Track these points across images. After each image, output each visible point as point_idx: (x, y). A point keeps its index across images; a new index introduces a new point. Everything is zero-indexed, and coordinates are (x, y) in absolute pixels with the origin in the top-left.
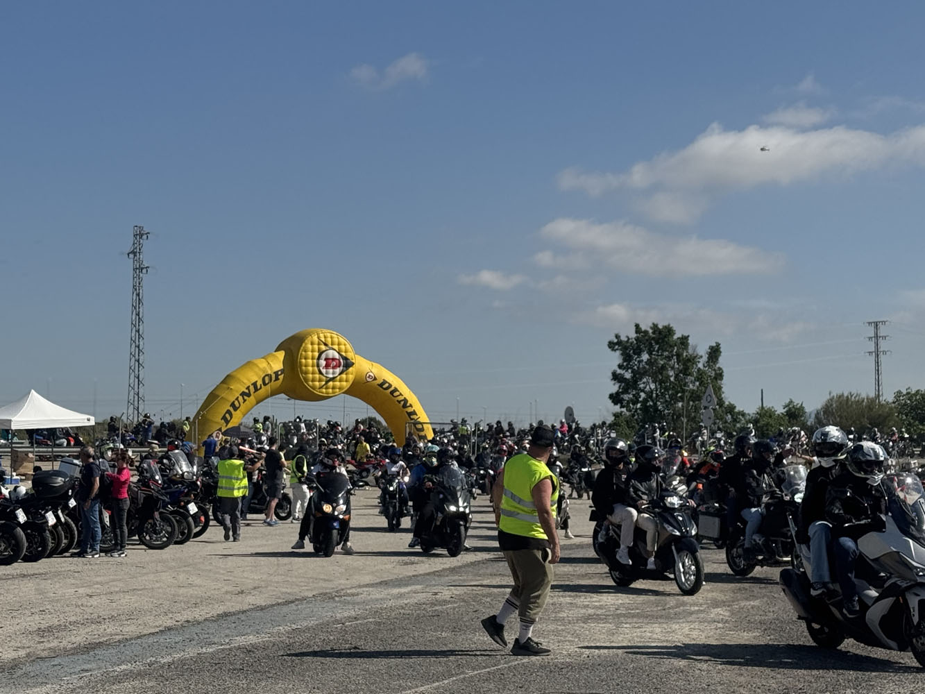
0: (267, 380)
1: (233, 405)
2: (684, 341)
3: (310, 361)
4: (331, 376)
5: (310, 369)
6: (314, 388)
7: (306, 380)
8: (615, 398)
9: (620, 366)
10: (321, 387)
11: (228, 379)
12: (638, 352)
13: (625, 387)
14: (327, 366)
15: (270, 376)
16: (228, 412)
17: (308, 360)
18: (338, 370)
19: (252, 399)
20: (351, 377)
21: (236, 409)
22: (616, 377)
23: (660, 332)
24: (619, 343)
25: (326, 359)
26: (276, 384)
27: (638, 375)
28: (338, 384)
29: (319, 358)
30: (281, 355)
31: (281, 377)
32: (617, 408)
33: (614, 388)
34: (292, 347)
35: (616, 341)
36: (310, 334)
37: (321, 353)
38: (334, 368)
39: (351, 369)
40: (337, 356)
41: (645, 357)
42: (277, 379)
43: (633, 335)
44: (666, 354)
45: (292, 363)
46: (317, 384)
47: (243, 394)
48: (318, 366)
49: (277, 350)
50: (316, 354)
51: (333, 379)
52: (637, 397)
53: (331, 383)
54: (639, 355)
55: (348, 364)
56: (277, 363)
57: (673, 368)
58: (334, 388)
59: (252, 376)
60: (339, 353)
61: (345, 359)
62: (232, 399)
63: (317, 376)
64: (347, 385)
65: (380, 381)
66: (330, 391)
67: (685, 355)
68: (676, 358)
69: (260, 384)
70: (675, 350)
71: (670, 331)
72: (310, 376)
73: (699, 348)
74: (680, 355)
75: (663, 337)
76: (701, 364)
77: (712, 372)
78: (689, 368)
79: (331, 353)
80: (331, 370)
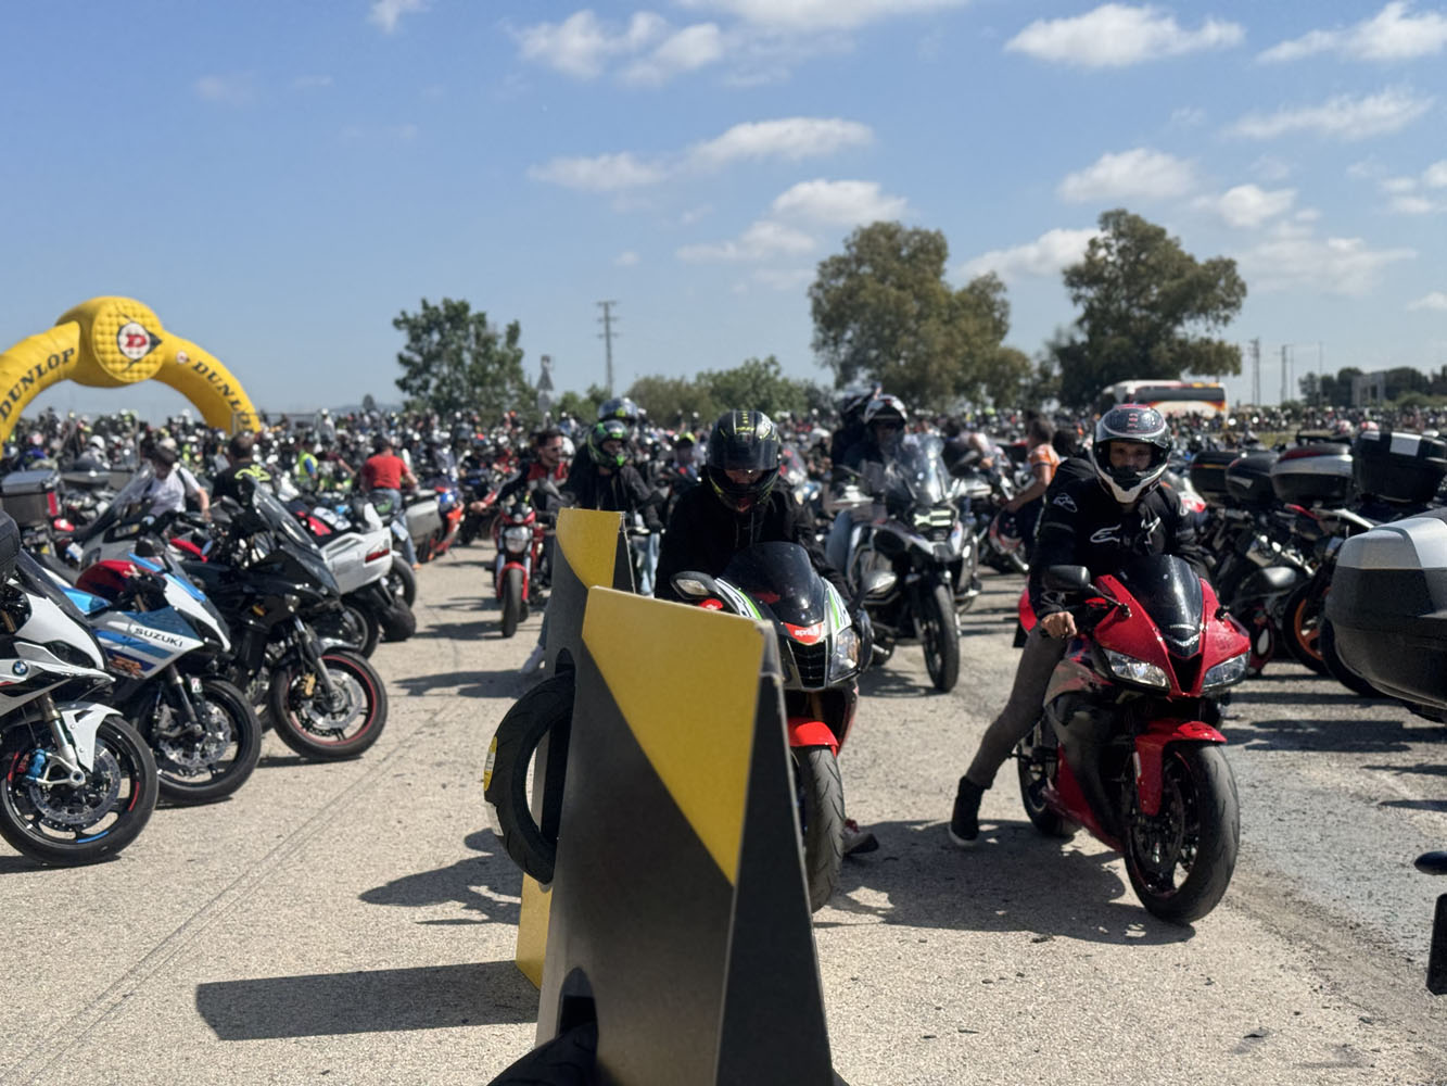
0: (53, 362)
1: (12, 394)
3: (108, 338)
4: (135, 357)
5: (109, 347)
6: (114, 371)
7: (104, 361)
8: (403, 385)
9: (408, 348)
10: (124, 371)
12: (428, 330)
13: (415, 372)
14: (130, 344)
15: (57, 357)
16: (7, 403)
17: (105, 336)
18: (146, 348)
19: (35, 386)
20: (160, 358)
21: (16, 398)
22: (402, 360)
23: (455, 308)
24: (406, 321)
25: (129, 335)
26: (65, 368)
27: (431, 358)
28: (143, 366)
29: (119, 333)
31: (72, 358)
32: (407, 396)
33: (402, 372)
34: (84, 318)
35: (401, 318)
36: (104, 303)
37: (121, 327)
38: (139, 346)
39: (159, 348)
40: (141, 332)
41: (436, 337)
42: (66, 360)
43: (420, 311)
44: (460, 333)
45: (86, 341)
46: (119, 367)
47: (24, 380)
48: (118, 343)
49: (63, 321)
50: (116, 329)
51: (138, 361)
52: (426, 383)
53: (136, 366)
54: (429, 335)
55: (155, 342)
56: (65, 339)
57: (469, 349)
58: (139, 371)
59: (34, 358)
60: (144, 327)
61: (151, 335)
62: (10, 385)
63: (118, 356)
64: (155, 368)
65: (195, 363)
66: (135, 375)
67: (484, 335)
68: (473, 338)
69: (44, 366)
70: (472, 328)
71: (465, 307)
72: (109, 357)
73: (498, 324)
74: (478, 336)
75: (456, 315)
76: (500, 346)
77: (512, 355)
78: (488, 349)
79: (136, 328)
80: (135, 350)
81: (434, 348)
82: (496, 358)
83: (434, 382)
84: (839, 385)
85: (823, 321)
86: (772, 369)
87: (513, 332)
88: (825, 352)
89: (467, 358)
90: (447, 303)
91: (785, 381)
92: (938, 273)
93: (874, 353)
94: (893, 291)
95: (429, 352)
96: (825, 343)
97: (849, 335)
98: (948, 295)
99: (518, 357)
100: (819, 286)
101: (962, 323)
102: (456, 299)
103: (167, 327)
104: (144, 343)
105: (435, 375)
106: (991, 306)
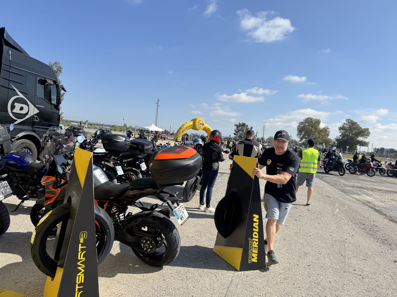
4: (200, 126)
8: (235, 134)
11: (183, 125)
12: (239, 127)
13: (236, 132)
15: (190, 125)
17: (197, 123)
19: (187, 129)
21: (184, 130)
22: (235, 130)
26: (191, 127)
27: (239, 131)
30: (192, 122)
33: (235, 132)
34: (194, 120)
35: (236, 124)
36: (197, 119)
39: (204, 125)
43: (239, 124)
44: (244, 127)
45: (194, 124)
46: (198, 127)
47: (186, 128)
48: (199, 124)
49: (191, 121)
52: (238, 134)
53: (200, 128)
56: (192, 123)
59: (187, 125)
61: (203, 123)
62: (184, 128)
63: (198, 126)
64: (203, 128)
65: (208, 128)
69: (189, 127)
72: (197, 126)
73: (249, 127)
74: (246, 128)
75: (244, 125)
79: (201, 122)
84: (300, 141)
85: (299, 131)
86: (290, 137)
87: (252, 128)
88: (299, 136)
89: (244, 131)
90: (242, 123)
91: (292, 139)
92: (319, 125)
93: (306, 137)
94: (311, 127)
96: (299, 134)
97: (303, 134)
98: (320, 129)
100: (299, 126)
101: (322, 134)
102: (244, 123)
103: (205, 123)
104: (202, 125)
105: (240, 133)
106: (327, 131)
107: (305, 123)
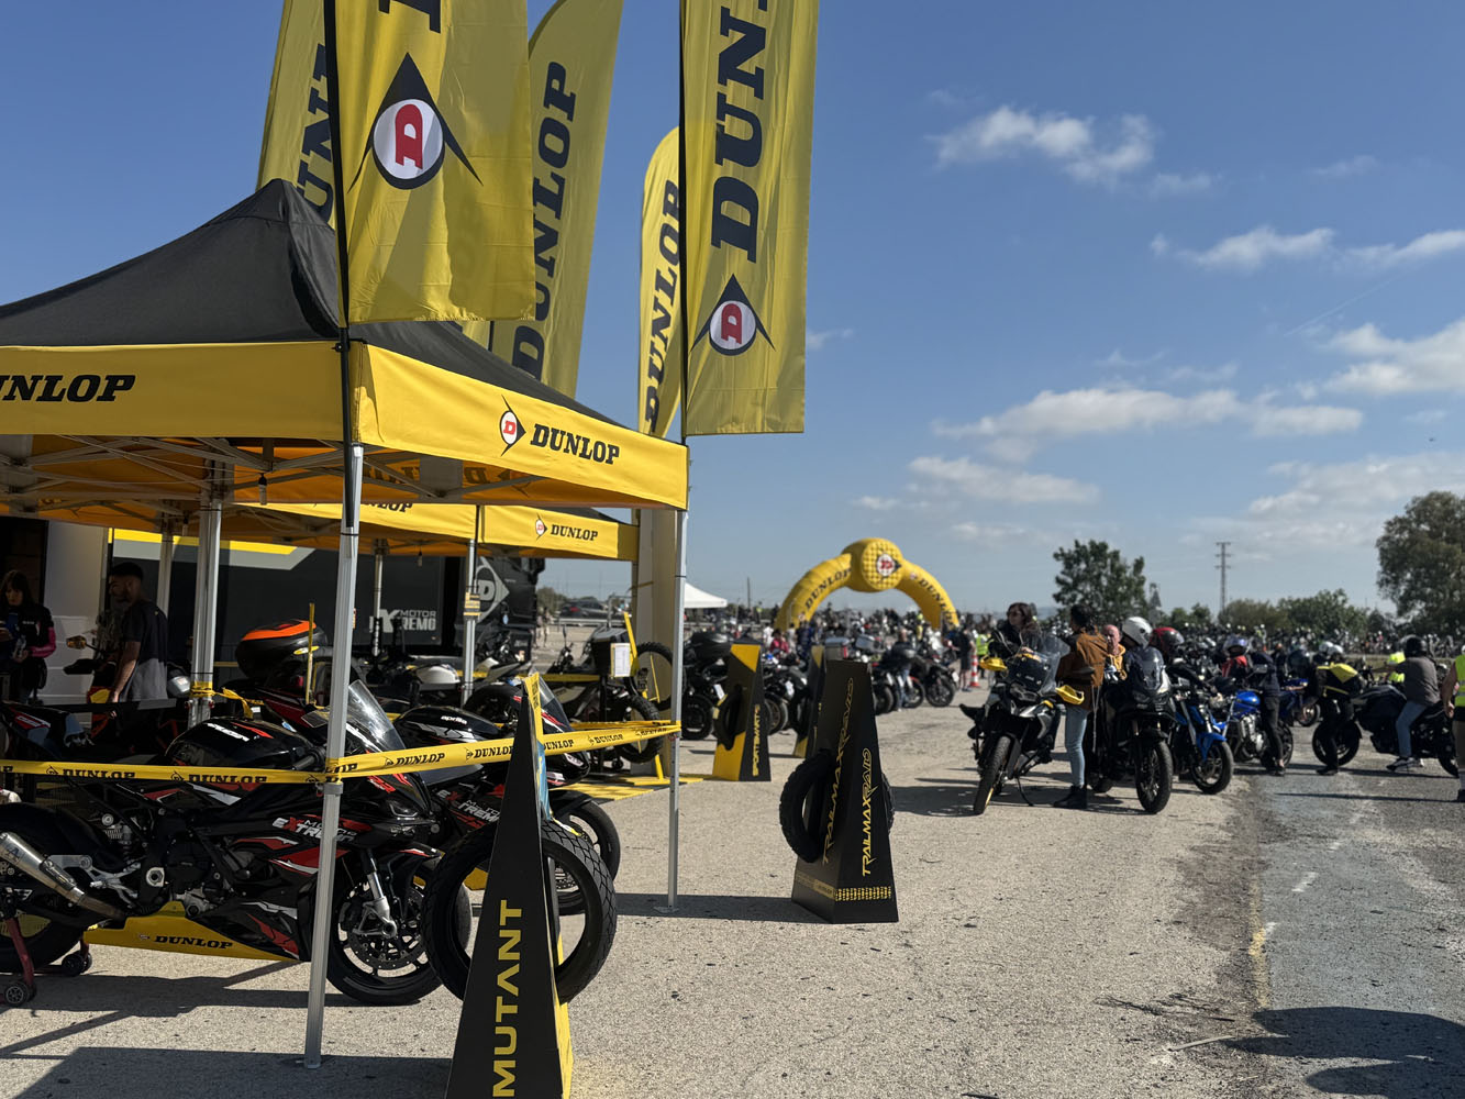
0: (837, 576)
1: (813, 594)
2: (1116, 555)
3: (870, 563)
4: (885, 574)
5: (870, 568)
6: (872, 582)
7: (867, 577)
8: (1058, 597)
9: (1063, 573)
10: (878, 583)
11: (808, 575)
12: (1078, 561)
13: (1066, 588)
14: (883, 567)
15: (840, 573)
16: (810, 600)
17: (869, 562)
18: (891, 570)
19: (827, 590)
20: (900, 576)
21: (815, 597)
22: (1059, 581)
23: (1097, 547)
24: (1063, 554)
25: (883, 562)
26: (844, 580)
27: (1077, 580)
28: (890, 580)
29: (877, 560)
30: (848, 557)
31: (849, 574)
32: (1060, 605)
33: (1057, 589)
34: (856, 551)
35: (1059, 552)
36: (870, 542)
37: (878, 556)
38: (888, 568)
39: (900, 570)
40: (890, 559)
41: (1083, 566)
42: (845, 575)
43: (1073, 548)
44: (1100, 564)
45: (857, 564)
46: (875, 580)
47: (821, 586)
48: (876, 566)
49: (844, 552)
50: (875, 558)
51: (887, 577)
53: (885, 580)
54: (1078, 565)
55: (898, 566)
56: (845, 563)
57: (1106, 575)
58: (887, 583)
59: (826, 573)
60: (892, 556)
61: (896, 562)
62: (813, 589)
63: (875, 574)
64: (896, 582)
65: (920, 580)
66: (884, 586)
67: (1117, 565)
68: (1109, 568)
69: (833, 579)
70: (1109, 561)
71: (1104, 546)
72: (870, 574)
73: (1128, 559)
74: (1112, 566)
75: (1099, 550)
76: (1129, 573)
77: (1136, 579)
78: (1119, 576)
79: (887, 557)
80: (885, 570)
81: (1081, 573)
82: (1125, 581)
83: (1080, 597)
85: (1387, 565)
86: (1340, 598)
87: (1139, 565)
88: (1389, 589)
89: (1104, 582)
90: (1092, 544)
93: (1427, 591)
95: (1078, 575)
97: (1408, 576)
99: (1142, 581)
100: (1385, 539)
102: (1099, 541)
103: (904, 557)
104: (891, 566)
105: (1082, 592)
107: (1414, 525)
